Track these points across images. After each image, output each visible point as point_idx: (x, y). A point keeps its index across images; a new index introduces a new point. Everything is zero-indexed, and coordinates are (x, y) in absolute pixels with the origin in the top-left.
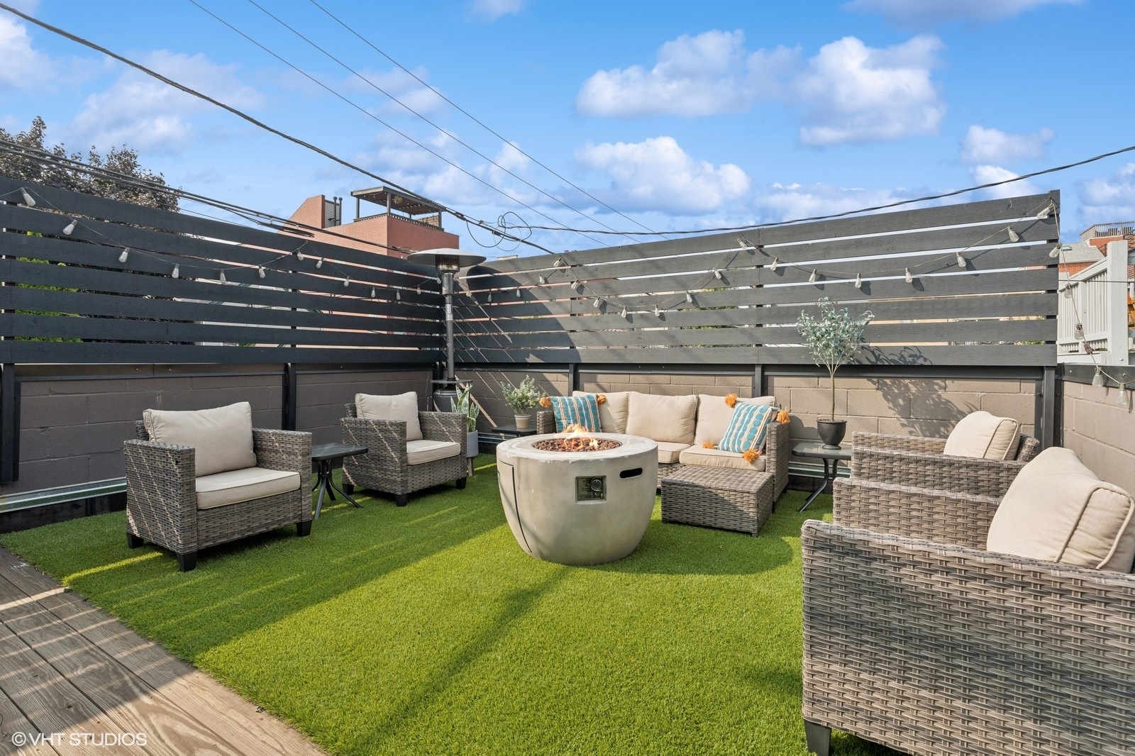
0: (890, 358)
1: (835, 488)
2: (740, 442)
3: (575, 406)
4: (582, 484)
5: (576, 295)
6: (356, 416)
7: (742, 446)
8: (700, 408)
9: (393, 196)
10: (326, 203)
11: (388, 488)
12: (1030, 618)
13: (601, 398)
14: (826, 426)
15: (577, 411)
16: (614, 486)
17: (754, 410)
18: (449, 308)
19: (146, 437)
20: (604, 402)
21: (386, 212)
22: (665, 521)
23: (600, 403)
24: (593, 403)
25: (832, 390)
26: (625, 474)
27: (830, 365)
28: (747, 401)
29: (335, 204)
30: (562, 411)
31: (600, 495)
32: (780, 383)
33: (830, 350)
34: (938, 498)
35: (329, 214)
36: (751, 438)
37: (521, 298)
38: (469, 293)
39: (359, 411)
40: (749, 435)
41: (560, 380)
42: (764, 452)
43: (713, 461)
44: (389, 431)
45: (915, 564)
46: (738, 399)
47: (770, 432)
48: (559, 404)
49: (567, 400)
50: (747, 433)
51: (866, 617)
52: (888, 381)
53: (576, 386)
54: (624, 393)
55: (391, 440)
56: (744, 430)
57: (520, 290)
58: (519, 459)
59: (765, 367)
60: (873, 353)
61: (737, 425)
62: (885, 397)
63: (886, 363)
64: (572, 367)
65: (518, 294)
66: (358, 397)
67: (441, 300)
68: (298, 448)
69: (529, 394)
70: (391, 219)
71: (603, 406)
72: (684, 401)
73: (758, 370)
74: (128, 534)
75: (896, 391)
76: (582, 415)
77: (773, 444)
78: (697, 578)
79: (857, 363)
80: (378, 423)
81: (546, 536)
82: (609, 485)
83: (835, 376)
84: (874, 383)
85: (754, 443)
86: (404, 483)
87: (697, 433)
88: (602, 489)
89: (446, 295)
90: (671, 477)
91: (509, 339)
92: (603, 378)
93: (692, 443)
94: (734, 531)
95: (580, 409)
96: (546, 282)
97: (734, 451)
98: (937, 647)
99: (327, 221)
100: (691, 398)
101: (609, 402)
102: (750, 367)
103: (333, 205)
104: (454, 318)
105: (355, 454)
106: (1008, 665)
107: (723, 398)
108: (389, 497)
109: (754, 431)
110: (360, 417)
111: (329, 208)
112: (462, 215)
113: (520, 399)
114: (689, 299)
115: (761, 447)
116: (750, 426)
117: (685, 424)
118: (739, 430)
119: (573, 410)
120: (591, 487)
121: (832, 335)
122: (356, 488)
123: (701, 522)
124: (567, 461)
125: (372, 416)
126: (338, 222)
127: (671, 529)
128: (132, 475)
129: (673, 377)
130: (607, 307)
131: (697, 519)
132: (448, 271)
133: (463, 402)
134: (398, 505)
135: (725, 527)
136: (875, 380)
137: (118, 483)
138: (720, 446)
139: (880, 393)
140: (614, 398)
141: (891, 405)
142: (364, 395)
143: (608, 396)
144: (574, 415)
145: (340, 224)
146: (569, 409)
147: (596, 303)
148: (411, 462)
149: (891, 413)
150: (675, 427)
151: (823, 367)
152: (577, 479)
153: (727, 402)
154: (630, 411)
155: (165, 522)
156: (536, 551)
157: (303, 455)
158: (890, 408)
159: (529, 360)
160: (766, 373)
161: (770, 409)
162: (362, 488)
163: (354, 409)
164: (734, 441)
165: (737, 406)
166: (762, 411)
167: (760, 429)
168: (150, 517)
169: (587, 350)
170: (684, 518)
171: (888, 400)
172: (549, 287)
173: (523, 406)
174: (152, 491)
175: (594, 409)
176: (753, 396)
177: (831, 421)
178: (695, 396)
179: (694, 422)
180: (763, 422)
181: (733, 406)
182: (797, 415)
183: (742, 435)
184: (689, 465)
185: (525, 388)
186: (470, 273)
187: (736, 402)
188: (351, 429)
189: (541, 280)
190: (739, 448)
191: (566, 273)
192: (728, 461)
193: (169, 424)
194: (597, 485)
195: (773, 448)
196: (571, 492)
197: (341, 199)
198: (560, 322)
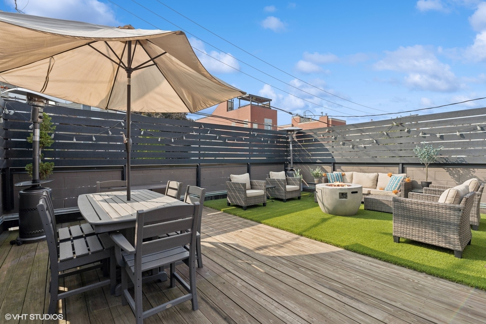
0: (452, 161)
1: (409, 194)
2: (392, 188)
3: (335, 176)
4: (341, 195)
5: (334, 140)
6: (270, 178)
7: (392, 189)
8: (379, 177)
9: (252, 98)
10: (228, 102)
11: (281, 197)
12: (437, 213)
13: (343, 174)
14: (424, 183)
15: (335, 178)
16: (349, 195)
17: (398, 178)
18: (291, 145)
19: (231, 181)
20: (344, 175)
21: (250, 103)
22: (365, 209)
23: (343, 175)
24: (340, 175)
25: (426, 172)
26: (353, 193)
27: (426, 163)
28: (396, 175)
29: (231, 102)
30: (330, 177)
31: (346, 197)
32: (409, 169)
33: (426, 159)
34: (435, 196)
35: (229, 106)
36: (396, 187)
37: (315, 142)
38: (296, 140)
39: (271, 176)
40: (395, 186)
41: (328, 168)
42: (400, 191)
43: (382, 193)
44: (281, 182)
45: (415, 204)
46: (392, 174)
47: (402, 185)
48: (330, 175)
49: (331, 175)
50: (394, 185)
51: (405, 214)
52: (451, 169)
53: (334, 170)
54: (351, 173)
55: (282, 184)
56: (394, 184)
57: (314, 139)
58: (323, 188)
59: (403, 164)
60: (445, 159)
61: (391, 183)
62: (450, 174)
63: (450, 163)
64: (332, 164)
65: (314, 140)
66: (271, 172)
67: (288, 143)
68: (263, 185)
69: (319, 172)
70: (252, 107)
71: (344, 176)
72: (373, 175)
73: (401, 165)
74: (227, 203)
75: (454, 172)
76: (337, 179)
77: (403, 188)
78: (373, 220)
79: (438, 163)
80: (278, 180)
81: (330, 208)
82: (348, 195)
83: (427, 167)
84: (445, 169)
85: (397, 188)
86: (285, 196)
87: (377, 185)
88: (346, 196)
89: (290, 141)
90: (367, 197)
91: (310, 155)
92: (343, 167)
93: (375, 188)
94: (388, 212)
95: (336, 177)
96: (323, 136)
97: (390, 191)
98: (419, 220)
99: (229, 109)
100: (375, 174)
101: (346, 175)
102: (398, 164)
103: (231, 103)
104: (293, 148)
105: (271, 188)
106: (433, 222)
107: (387, 174)
108: (281, 200)
109: (397, 184)
110: (271, 178)
111: (229, 104)
112: (291, 113)
113: (316, 174)
114: (375, 141)
115: (399, 189)
116: (396, 183)
117: (373, 182)
118: (392, 184)
119: (334, 177)
120: (343, 195)
121: (426, 154)
122: (271, 197)
123: (377, 210)
124: (337, 188)
125: (275, 178)
126: (232, 109)
127: (367, 211)
128: (229, 189)
129: (369, 167)
130: (345, 144)
131: (375, 209)
132: (290, 134)
133: (297, 175)
134: (284, 202)
135: (385, 211)
136: (446, 168)
137: (225, 192)
138: (385, 189)
139: (448, 173)
140: (348, 174)
141: (452, 177)
142: (272, 172)
143: (346, 173)
144: (334, 179)
145: (233, 110)
146: (333, 177)
147: (341, 143)
148: (287, 190)
149: (452, 180)
150: (370, 184)
151: (423, 164)
152: (339, 193)
153: (388, 175)
154: (354, 178)
155: (239, 200)
156: (328, 212)
157: (265, 186)
158: (452, 178)
159: (317, 162)
160: (404, 166)
161: (403, 178)
162: (272, 198)
163: (269, 176)
164: (390, 188)
165: (392, 177)
166: (400, 178)
167: (399, 184)
168: (234, 198)
169: (337, 159)
170: (372, 208)
171: (451, 175)
172: (324, 138)
173: (317, 176)
174: (235, 193)
175: (341, 177)
176: (399, 174)
177: (426, 182)
178: (377, 173)
179: (376, 182)
180: (400, 182)
181: (390, 177)
182: (416, 180)
183: (393, 186)
184: (374, 194)
185: (317, 170)
186: (297, 134)
187: (392, 175)
188: (269, 181)
189: (322, 136)
190: (392, 190)
191: (330, 133)
192: (387, 193)
193: (236, 178)
194: (345, 195)
195: (403, 189)
196: (338, 196)
197: (233, 100)
198: (328, 149)
